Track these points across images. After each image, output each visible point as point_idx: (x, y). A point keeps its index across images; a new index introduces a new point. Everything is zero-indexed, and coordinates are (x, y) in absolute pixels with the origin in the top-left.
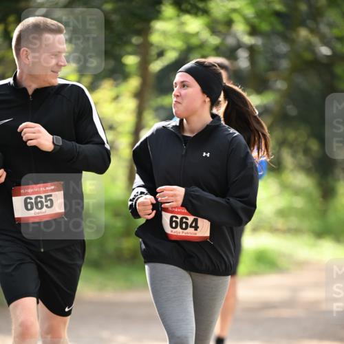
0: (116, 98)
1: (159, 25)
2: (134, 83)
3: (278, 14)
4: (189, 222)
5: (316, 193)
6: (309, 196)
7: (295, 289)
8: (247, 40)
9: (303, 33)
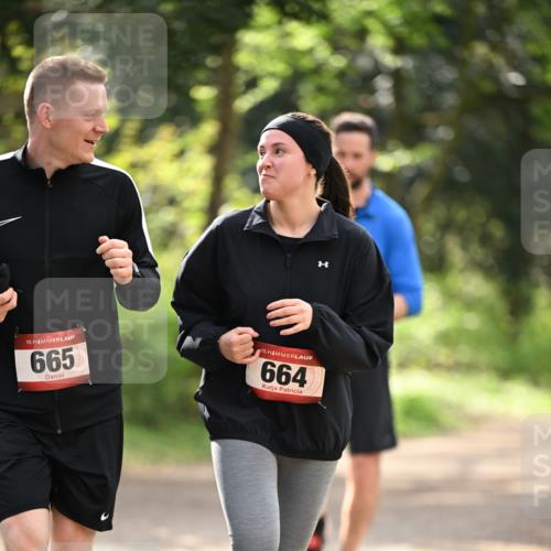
0: (181, 154)
1: (248, 38)
2: (209, 130)
3: (439, 20)
4: (293, 373)
5: (501, 307)
6: (489, 311)
7: (468, 460)
8: (390, 61)
9: (481, 50)
